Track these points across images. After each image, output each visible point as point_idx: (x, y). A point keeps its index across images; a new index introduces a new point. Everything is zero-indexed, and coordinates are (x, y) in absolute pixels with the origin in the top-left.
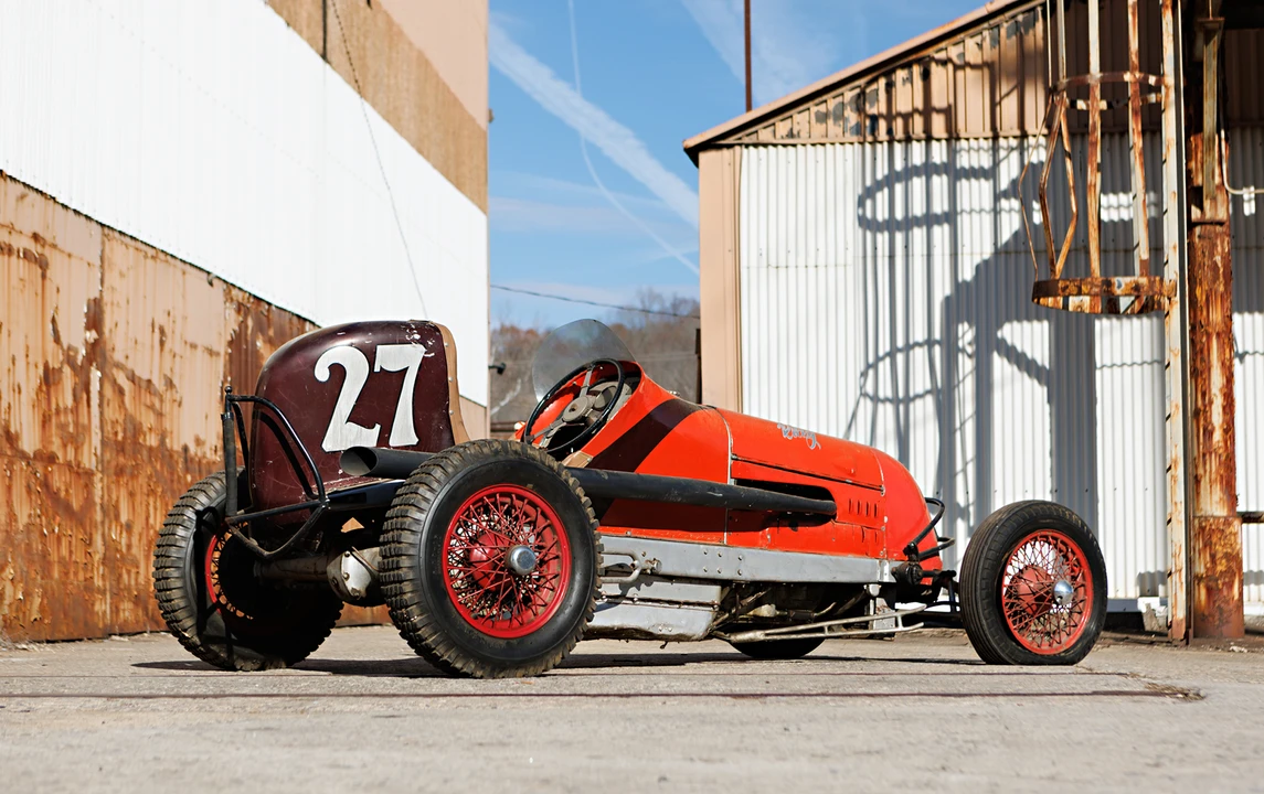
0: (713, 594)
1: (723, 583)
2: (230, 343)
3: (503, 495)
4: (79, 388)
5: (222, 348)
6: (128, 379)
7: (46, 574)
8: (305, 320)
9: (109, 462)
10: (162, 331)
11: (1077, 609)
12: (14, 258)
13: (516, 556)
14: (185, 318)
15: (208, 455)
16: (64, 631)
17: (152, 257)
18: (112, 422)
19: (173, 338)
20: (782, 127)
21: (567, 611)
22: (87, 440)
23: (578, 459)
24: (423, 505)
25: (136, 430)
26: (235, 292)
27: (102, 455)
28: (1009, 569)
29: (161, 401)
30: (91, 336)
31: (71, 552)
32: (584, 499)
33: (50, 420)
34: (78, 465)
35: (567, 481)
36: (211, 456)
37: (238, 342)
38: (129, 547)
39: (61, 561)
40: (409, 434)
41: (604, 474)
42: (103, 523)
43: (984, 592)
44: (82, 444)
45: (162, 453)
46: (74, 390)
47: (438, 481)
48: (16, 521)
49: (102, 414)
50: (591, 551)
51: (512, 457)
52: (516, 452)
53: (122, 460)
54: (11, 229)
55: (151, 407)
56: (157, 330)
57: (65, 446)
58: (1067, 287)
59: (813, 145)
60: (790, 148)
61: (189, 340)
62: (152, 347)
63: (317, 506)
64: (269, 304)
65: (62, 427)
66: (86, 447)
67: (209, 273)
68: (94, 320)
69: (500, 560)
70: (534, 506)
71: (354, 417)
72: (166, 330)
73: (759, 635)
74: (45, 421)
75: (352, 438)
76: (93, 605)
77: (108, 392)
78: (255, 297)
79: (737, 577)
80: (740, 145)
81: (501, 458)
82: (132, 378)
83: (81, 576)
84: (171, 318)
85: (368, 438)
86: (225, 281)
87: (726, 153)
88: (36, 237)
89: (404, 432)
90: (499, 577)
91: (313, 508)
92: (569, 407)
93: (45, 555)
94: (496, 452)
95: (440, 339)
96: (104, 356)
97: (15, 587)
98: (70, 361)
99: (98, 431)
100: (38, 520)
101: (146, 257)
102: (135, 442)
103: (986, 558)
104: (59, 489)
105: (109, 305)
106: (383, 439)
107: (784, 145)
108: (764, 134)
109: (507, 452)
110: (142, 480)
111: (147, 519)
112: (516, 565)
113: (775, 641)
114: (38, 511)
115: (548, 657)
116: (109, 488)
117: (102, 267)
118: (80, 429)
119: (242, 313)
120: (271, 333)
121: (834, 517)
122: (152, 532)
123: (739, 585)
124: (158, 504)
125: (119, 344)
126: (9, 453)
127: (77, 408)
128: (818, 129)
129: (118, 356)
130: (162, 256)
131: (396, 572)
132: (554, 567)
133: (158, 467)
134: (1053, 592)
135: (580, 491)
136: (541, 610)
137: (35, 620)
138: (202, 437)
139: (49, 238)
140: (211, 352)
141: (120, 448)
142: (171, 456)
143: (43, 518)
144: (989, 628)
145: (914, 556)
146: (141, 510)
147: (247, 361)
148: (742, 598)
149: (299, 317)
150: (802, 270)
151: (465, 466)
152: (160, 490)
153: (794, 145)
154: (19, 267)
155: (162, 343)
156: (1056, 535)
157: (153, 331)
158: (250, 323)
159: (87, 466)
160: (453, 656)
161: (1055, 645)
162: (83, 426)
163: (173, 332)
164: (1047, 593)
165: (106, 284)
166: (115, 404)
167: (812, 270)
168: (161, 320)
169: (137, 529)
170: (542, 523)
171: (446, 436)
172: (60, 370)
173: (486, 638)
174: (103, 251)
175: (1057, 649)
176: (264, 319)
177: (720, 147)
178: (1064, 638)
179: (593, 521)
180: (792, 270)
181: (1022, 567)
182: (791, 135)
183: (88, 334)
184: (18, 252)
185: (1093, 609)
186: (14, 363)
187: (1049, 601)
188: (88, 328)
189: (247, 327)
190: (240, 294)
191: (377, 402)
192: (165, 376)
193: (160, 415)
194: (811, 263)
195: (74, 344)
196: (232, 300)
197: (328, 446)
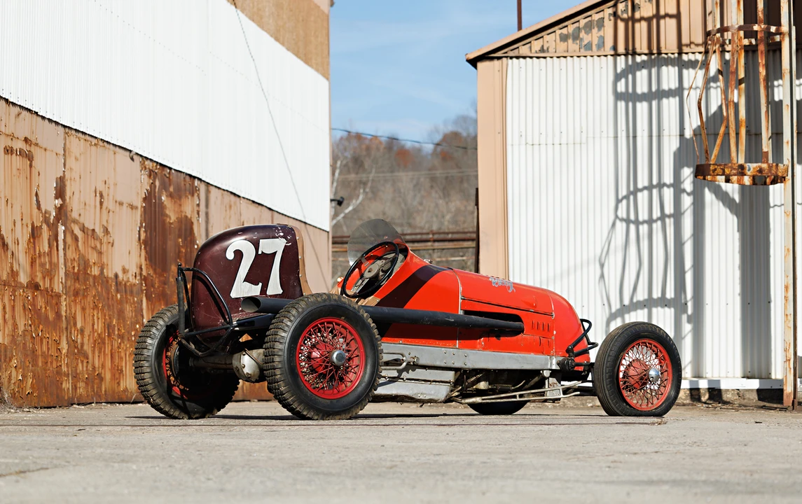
0: (450, 376)
1: (456, 370)
2: (145, 199)
3: (328, 323)
4: (52, 238)
5: (139, 203)
6: (81, 230)
7: (35, 364)
8: (195, 177)
9: (70, 287)
10: (101, 196)
11: (663, 385)
12: (14, 155)
13: (335, 356)
14: (115, 184)
15: (131, 280)
16: (45, 402)
17: (95, 145)
18: (71, 260)
19: (108, 199)
20: (536, 45)
21: (363, 385)
22: (57, 272)
23: (372, 301)
24: (286, 329)
25: (86, 265)
26: (147, 163)
27: (66, 283)
28: (624, 362)
29: (101, 244)
30: (58, 202)
31: (48, 349)
32: (372, 325)
33: (35, 261)
34: (52, 291)
35: (363, 315)
36: (133, 280)
37: (149, 198)
38: (82, 344)
39: (43, 353)
40: (278, 288)
41: (386, 309)
42: (67, 328)
43: (607, 375)
44: (54, 276)
45: (102, 280)
46: (49, 240)
47: (294, 316)
48: (17, 328)
49: (65, 255)
50: (376, 353)
51: (333, 303)
52: (335, 300)
53: (77, 285)
54: (12, 137)
55: (94, 248)
56: (98, 195)
57: (44, 278)
58: (715, 169)
59: (558, 57)
60: (542, 59)
61: (118, 200)
62: (95, 206)
63: (228, 328)
64: (170, 168)
65: (43, 265)
66: (56, 278)
67: (131, 151)
68: (60, 193)
69: (326, 357)
70: (346, 328)
71: (249, 279)
72: (104, 194)
73: (478, 400)
74: (33, 263)
75: (246, 290)
76: (62, 384)
77: (69, 240)
78: (161, 165)
79: (464, 366)
80: (507, 57)
81: (327, 303)
82: (83, 229)
83: (55, 366)
84: (107, 185)
85: (255, 290)
86: (141, 156)
87: (496, 62)
88: (26, 140)
89: (275, 287)
90: (326, 367)
91: (227, 329)
92: (367, 270)
93: (34, 351)
94: (325, 300)
95: (294, 235)
96: (66, 215)
97: (17, 372)
98: (46, 220)
99: (63, 266)
100: (30, 328)
101: (91, 145)
102: (86, 273)
103: (609, 356)
104: (41, 307)
105: (69, 181)
106: (263, 291)
107: (538, 58)
108: (524, 50)
109: (330, 301)
110: (90, 299)
111: (93, 325)
112: (335, 360)
113: (488, 403)
114: (30, 323)
115: (353, 409)
116: (70, 306)
117: (64, 155)
118: (53, 267)
119: (152, 176)
120: (171, 189)
121: (523, 332)
122: (96, 334)
123: (465, 371)
124: (100, 315)
125: (75, 207)
126: (13, 284)
127: (51, 251)
128: (562, 46)
129: (75, 215)
130: (101, 143)
131: (272, 364)
132: (356, 361)
133: (100, 289)
134: (648, 375)
135: (370, 321)
136: (349, 384)
137: (29, 393)
138: (127, 267)
139: (34, 141)
140: (132, 207)
141: (76, 278)
142: (107, 282)
143: (33, 326)
144: (610, 396)
145: (571, 354)
146: (89, 320)
147: (155, 211)
148: (468, 378)
149: (190, 176)
150: (550, 147)
151: (308, 308)
152: (100, 305)
153: (545, 58)
154: (17, 161)
155: (101, 203)
156: (651, 342)
157: (96, 196)
158: (157, 183)
159: (57, 291)
160: (302, 408)
161: (650, 405)
162: (54, 264)
163: (108, 195)
164: (645, 375)
165: (67, 167)
166: (73, 248)
167: (557, 147)
168: (101, 187)
169: (87, 333)
170: (349, 337)
171: (298, 289)
172: (41, 226)
173: (319, 399)
174: (65, 144)
175: (651, 407)
176: (167, 180)
177: (492, 59)
178: (655, 401)
179: (377, 336)
180: (543, 147)
181: (631, 360)
182: (542, 50)
183: (57, 201)
184: (17, 151)
185: (672, 384)
186: (15, 225)
187: (646, 380)
188: (56, 198)
189: (155, 186)
190: (151, 164)
191: (259, 272)
192: (103, 225)
193: (100, 253)
194: (557, 142)
195: (49, 209)
196: (145, 168)
197: (234, 295)
